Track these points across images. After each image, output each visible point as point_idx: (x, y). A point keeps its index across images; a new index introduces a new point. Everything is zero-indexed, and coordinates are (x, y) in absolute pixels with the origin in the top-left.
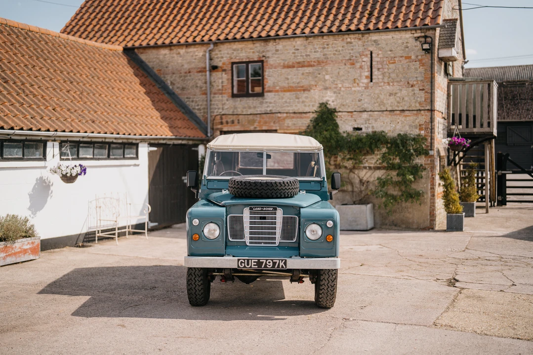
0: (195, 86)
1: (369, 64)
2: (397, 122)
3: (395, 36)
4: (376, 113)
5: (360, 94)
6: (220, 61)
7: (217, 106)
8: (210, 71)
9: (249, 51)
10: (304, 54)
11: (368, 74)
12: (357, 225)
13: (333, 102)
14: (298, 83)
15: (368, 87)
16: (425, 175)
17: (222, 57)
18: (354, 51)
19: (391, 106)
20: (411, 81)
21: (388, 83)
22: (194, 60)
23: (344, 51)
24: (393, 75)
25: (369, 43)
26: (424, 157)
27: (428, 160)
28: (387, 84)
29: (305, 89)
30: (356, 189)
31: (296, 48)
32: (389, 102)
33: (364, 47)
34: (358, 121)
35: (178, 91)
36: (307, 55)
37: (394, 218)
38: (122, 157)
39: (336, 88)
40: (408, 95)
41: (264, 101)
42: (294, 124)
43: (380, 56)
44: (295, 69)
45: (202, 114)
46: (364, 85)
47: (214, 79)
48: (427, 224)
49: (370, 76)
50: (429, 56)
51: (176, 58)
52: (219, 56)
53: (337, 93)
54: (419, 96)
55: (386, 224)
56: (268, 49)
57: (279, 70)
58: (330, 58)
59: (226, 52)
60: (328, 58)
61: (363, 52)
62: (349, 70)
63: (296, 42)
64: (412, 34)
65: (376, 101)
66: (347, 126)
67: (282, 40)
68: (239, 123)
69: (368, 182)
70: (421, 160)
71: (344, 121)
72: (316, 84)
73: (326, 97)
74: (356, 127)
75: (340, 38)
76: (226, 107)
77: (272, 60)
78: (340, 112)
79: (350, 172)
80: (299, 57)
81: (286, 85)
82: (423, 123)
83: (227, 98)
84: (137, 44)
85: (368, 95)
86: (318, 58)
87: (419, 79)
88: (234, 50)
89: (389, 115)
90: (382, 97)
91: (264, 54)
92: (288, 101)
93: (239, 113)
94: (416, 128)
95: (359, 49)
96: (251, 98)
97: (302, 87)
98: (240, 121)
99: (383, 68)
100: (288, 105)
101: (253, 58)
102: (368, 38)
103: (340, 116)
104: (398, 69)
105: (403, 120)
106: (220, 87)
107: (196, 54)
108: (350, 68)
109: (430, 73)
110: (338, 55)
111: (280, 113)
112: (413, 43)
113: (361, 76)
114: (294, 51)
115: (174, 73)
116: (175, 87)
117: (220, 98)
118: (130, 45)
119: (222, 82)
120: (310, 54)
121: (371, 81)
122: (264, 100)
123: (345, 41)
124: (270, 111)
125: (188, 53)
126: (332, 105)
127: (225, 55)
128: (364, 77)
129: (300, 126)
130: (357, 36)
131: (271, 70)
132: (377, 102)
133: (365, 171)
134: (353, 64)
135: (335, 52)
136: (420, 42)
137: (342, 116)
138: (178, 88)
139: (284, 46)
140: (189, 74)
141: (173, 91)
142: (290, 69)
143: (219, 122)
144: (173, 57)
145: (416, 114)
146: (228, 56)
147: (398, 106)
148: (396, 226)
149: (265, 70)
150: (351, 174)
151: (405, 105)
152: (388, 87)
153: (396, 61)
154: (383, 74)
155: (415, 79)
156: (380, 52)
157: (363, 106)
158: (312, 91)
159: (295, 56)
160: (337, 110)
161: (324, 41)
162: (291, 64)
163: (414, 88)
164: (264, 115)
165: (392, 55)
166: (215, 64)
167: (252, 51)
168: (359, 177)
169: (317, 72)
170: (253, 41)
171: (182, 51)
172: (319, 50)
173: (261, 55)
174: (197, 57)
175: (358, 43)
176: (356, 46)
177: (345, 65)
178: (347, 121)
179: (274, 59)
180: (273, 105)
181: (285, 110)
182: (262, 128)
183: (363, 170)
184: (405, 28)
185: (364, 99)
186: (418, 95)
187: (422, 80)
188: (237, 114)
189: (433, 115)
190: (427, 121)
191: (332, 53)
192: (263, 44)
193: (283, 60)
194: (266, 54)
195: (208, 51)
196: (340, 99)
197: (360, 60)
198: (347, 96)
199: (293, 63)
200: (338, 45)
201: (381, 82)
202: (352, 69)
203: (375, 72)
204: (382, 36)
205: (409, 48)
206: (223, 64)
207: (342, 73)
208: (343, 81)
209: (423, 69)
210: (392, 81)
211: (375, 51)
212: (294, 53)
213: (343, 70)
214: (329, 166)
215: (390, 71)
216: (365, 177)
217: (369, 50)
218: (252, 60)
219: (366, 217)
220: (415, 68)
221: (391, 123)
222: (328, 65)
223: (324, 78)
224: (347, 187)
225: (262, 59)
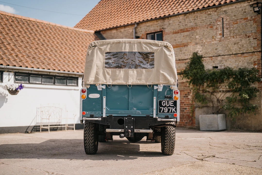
1: (221, 26)
2: (239, 61)
3: (237, 6)
4: (226, 56)
5: (217, 45)
6: (141, 33)
9: (155, 26)
10: (184, 25)
12: (212, 127)
13: (201, 52)
14: (181, 42)
15: (221, 40)
16: (258, 94)
18: (213, 19)
19: (235, 51)
20: (248, 34)
21: (233, 36)
22: (128, 35)
23: (207, 20)
24: (236, 31)
26: (257, 83)
27: (260, 85)
28: (232, 37)
29: (185, 45)
30: (215, 106)
31: (180, 21)
32: (234, 48)
33: (218, 16)
34: (216, 62)
36: (186, 25)
37: (239, 124)
38: (66, 84)
39: (202, 43)
40: (246, 43)
42: (179, 67)
43: (228, 20)
44: (179, 34)
46: (219, 39)
49: (222, 33)
50: (260, 16)
52: (140, 31)
53: (203, 46)
54: (254, 43)
55: (234, 128)
56: (165, 24)
57: (171, 35)
58: (199, 25)
59: (143, 28)
60: (197, 25)
61: (217, 19)
62: (209, 31)
63: (180, 18)
64: (248, 3)
65: (226, 49)
66: (209, 66)
67: (172, 18)
69: (222, 100)
70: (255, 85)
71: (207, 63)
72: (191, 41)
73: (197, 49)
74: (214, 66)
75: (204, 12)
77: (167, 30)
78: (205, 57)
79: (211, 95)
80: (181, 27)
81: (174, 44)
82: (257, 60)
84: (101, 29)
85: (221, 46)
86: (192, 26)
87: (253, 32)
88: (147, 26)
89: (234, 57)
90: (229, 46)
91: (163, 27)
94: (252, 64)
95: (215, 17)
97: (183, 44)
99: (230, 28)
101: (157, 30)
102: (220, 10)
104: (240, 27)
105: (243, 59)
107: (129, 31)
108: (210, 30)
109: (260, 27)
110: (203, 22)
112: (249, 9)
113: (216, 34)
114: (178, 23)
118: (98, 30)
120: (187, 24)
121: (223, 36)
123: (207, 13)
125: (125, 31)
126: (200, 53)
127: (143, 30)
128: (219, 35)
129: (182, 68)
130: (214, 9)
131: (167, 36)
132: (227, 49)
133: (220, 93)
134: (212, 27)
135: (201, 21)
136: (253, 7)
137: (206, 60)
139: (174, 21)
142: (177, 34)
144: (118, 34)
145: (252, 55)
146: (145, 30)
147: (240, 51)
148: (240, 129)
149: (163, 36)
150: (212, 95)
151: (244, 50)
152: (233, 39)
153: (238, 22)
154: (230, 31)
155: (250, 32)
156: (228, 18)
157: (218, 53)
158: (189, 46)
159: (179, 26)
160: (203, 56)
161: (195, 15)
162: (177, 31)
163: (250, 38)
165: (236, 19)
166: (138, 35)
167: (156, 26)
168: (217, 97)
169: (191, 34)
170: (156, 20)
171: (122, 30)
172: (192, 21)
173: (161, 28)
175: (214, 14)
176: (213, 16)
177: (207, 28)
178: (209, 63)
179: (168, 29)
183: (219, 93)
185: (219, 48)
186: (252, 42)
187: (255, 32)
190: (259, 59)
191: (200, 22)
192: (162, 21)
193: (173, 29)
194: (164, 27)
195: (134, 29)
196: (204, 49)
197: (216, 24)
198: (209, 47)
199: (178, 30)
200: (203, 16)
201: (229, 37)
202: (211, 30)
203: (225, 31)
204: (229, 8)
205: (246, 12)
206: (142, 35)
207: (205, 33)
208: (206, 38)
209: (255, 25)
210: (236, 35)
211: (225, 18)
212: (179, 24)
213: (206, 32)
214: (199, 91)
215: (234, 29)
216: (220, 97)
217: (221, 17)
218: (156, 31)
219: (218, 122)
220: (250, 25)
221: (235, 62)
222: (198, 30)
223: (196, 37)
224: (210, 104)
225: (162, 30)
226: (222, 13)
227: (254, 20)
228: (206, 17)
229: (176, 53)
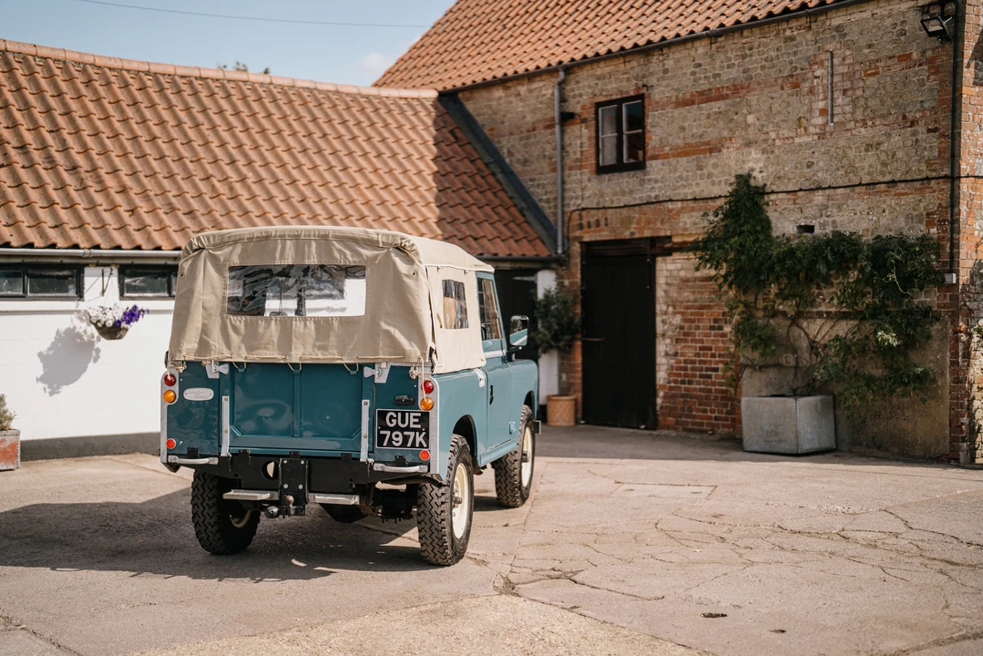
0: (541, 156)
1: (827, 81)
2: (881, 210)
3: (878, 11)
4: (840, 191)
5: (810, 152)
6: (578, 102)
7: (574, 192)
8: (561, 124)
9: (621, 77)
10: (710, 74)
11: (825, 104)
12: (780, 441)
13: (761, 172)
14: (701, 136)
15: (824, 134)
16: (938, 331)
17: (581, 95)
18: (800, 56)
19: (869, 173)
20: (910, 112)
21: (864, 120)
22: (540, 106)
23: (781, 59)
26: (936, 289)
27: (945, 296)
28: (861, 124)
29: (714, 148)
30: (802, 363)
31: (696, 62)
32: (866, 164)
33: (818, 45)
34: (810, 211)
35: (517, 168)
36: (715, 76)
37: (875, 430)
39: (765, 141)
40: (905, 146)
41: (646, 177)
42: (694, 224)
43: (848, 61)
44: (696, 106)
45: (552, 210)
46: (818, 131)
47: (569, 139)
48: (944, 446)
49: (828, 107)
50: (949, 46)
51: (514, 104)
52: (577, 92)
53: (767, 153)
54: (928, 146)
55: (861, 444)
56: (651, 70)
57: (671, 112)
58: (756, 76)
59: (586, 83)
60: (751, 78)
61: (815, 56)
62: (788, 100)
63: (697, 50)
65: (839, 165)
66: (787, 224)
67: (673, 49)
68: (606, 225)
69: (825, 346)
70: (930, 297)
71: (780, 213)
72: (730, 134)
73: (749, 161)
74: (803, 224)
75: (773, 29)
76: (587, 194)
77: (660, 93)
78: (773, 192)
79: (791, 325)
80: (701, 82)
81: (680, 142)
82: (936, 208)
83: (588, 175)
84: (459, 84)
85: (824, 153)
86: (735, 79)
87: (926, 105)
88: (599, 78)
89: (866, 194)
90: (851, 153)
91: (645, 81)
92: (685, 174)
93: (607, 205)
94: (920, 222)
95: (807, 50)
96: (625, 174)
97: (708, 143)
98: (609, 221)
99: (853, 89)
100: (684, 183)
101: (628, 92)
102: (824, 23)
103: (774, 202)
104: (884, 87)
105: (893, 204)
106: (578, 156)
107: (544, 92)
108: (792, 95)
109: (950, 89)
110: (769, 68)
111: (671, 200)
112: (915, 22)
113: (811, 111)
114: (693, 69)
115: (511, 134)
116: (514, 159)
117: (579, 177)
118: (449, 87)
119: (581, 146)
120: (721, 72)
121: (831, 120)
122: (645, 175)
123: (781, 36)
124: (656, 197)
125: (530, 91)
126: (759, 178)
127: (584, 91)
128: (818, 113)
130: (803, 21)
131: (656, 113)
132: (843, 167)
133: (819, 322)
134: (796, 86)
135: (764, 63)
137: (777, 202)
138: (518, 160)
139: (678, 61)
140: (533, 133)
141: (513, 168)
142: (687, 108)
143: (577, 225)
144: (511, 102)
145: (921, 189)
146: (590, 91)
147: (883, 174)
148: (879, 448)
149: (647, 112)
150: (794, 328)
151: (897, 169)
152: (862, 130)
153: (881, 70)
154: (854, 102)
155: (919, 106)
156: (848, 53)
157: (816, 178)
158: (724, 151)
159: (694, 81)
160: (768, 190)
161: (744, 41)
162: (688, 96)
163: (917, 128)
164: (644, 207)
165: (872, 57)
166: (570, 110)
167: (626, 76)
168: (807, 335)
169: (732, 109)
171: (523, 89)
173: (640, 84)
174: (544, 98)
175: (804, 38)
176: (801, 44)
177: (782, 88)
178: (786, 213)
179: (662, 89)
180: (660, 184)
181: (679, 194)
182: (643, 233)
183: (815, 319)
185: (817, 162)
186: (924, 144)
187: (933, 108)
188: (604, 208)
189: (956, 188)
190: (945, 204)
191: (759, 65)
192: (642, 61)
193: (676, 90)
194: (648, 81)
195: (557, 87)
196: (773, 164)
197: (810, 75)
198: (786, 157)
199: (692, 95)
200: (770, 47)
201: (851, 121)
202: (795, 97)
203: (839, 99)
204: (853, 16)
205: (908, 34)
206: (583, 108)
207: (776, 107)
208: (778, 126)
209: (935, 80)
210: (872, 116)
211: (838, 52)
212: (693, 73)
213: (779, 101)
214: (754, 312)
215: (868, 93)
216: (819, 336)
217: (827, 51)
218: (625, 95)
219: (796, 425)
220: (918, 80)
221: (868, 214)
222: (752, 93)
223: (746, 121)
224: (786, 357)
225: (641, 92)
226: (828, 36)
227: (931, 61)
228: (778, 50)
229: (686, 173)
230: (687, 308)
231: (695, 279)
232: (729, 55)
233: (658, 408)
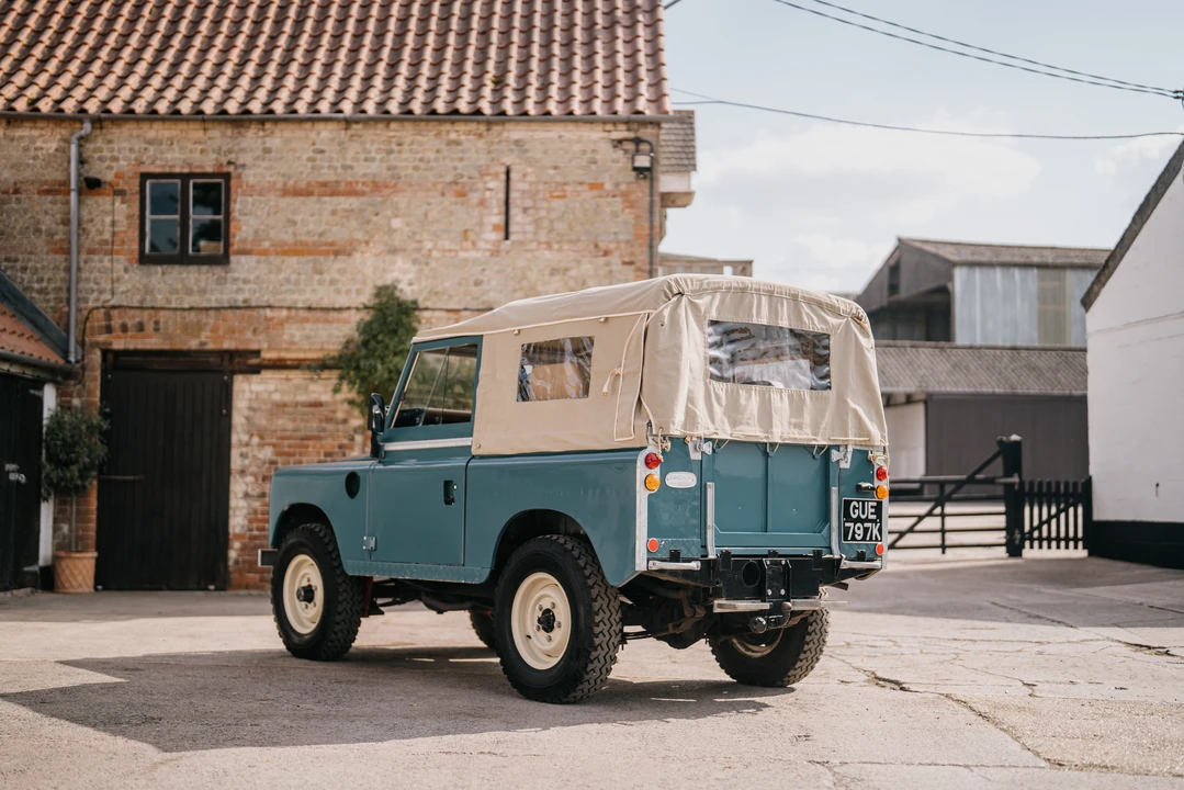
0: (32, 230)
1: (502, 196)
3: (566, 134)
5: (480, 268)
6: (110, 168)
7: (97, 284)
8: (80, 193)
9: (190, 146)
10: (339, 165)
11: (499, 219)
13: (410, 284)
14: (321, 235)
15: (498, 251)
17: (115, 159)
18: (466, 163)
20: (602, 241)
21: (548, 243)
22: (31, 161)
23: (441, 162)
24: (560, 226)
25: (504, 147)
28: (544, 246)
29: (339, 251)
31: (317, 146)
32: (550, 288)
33: (491, 155)
36: (345, 167)
39: (418, 250)
40: (597, 275)
41: (229, 276)
42: (308, 337)
43: (529, 179)
44: (314, 199)
45: (52, 304)
46: (490, 247)
47: (90, 213)
49: (503, 223)
50: (645, 184)
52: (107, 154)
53: (420, 264)
54: (622, 278)
56: (244, 144)
57: (273, 200)
58: (406, 176)
59: (127, 145)
60: (399, 178)
61: (488, 166)
62: (451, 208)
63: (319, 133)
64: (605, 131)
65: (518, 286)
67: (281, 126)
68: (157, 330)
72: (366, 238)
73: (393, 271)
75: (433, 128)
76: (122, 288)
77: (254, 174)
78: (426, 309)
80: (324, 171)
81: (288, 237)
83: (126, 264)
85: (498, 272)
86: (375, 175)
87: (621, 237)
88: (150, 142)
90: (532, 276)
91: (232, 157)
92: (293, 277)
93: (159, 305)
95: (478, 159)
96: (193, 268)
97: (332, 244)
98: (161, 325)
99: (537, 209)
100: (292, 287)
101: (201, 167)
102: (500, 134)
103: (429, 320)
104: (573, 212)
106: (107, 236)
107: (38, 144)
108: (456, 204)
109: (647, 224)
110: (426, 170)
111: (270, 307)
112: (607, 153)
113: (481, 224)
114: (311, 154)
117: (107, 263)
119: (113, 223)
120: (355, 164)
121: (507, 238)
122: (227, 272)
123: (444, 137)
124: (245, 301)
125: (11, 139)
126: (407, 292)
127: (121, 154)
128: (490, 228)
129: (323, 343)
130: (473, 126)
131: (250, 199)
132: (521, 289)
134: (462, 194)
135: (417, 163)
136: (626, 151)
137: (433, 320)
139: (287, 141)
140: (14, 197)
142: (301, 198)
143: (101, 327)
146: (133, 156)
149: (233, 196)
152: (547, 252)
153: (569, 194)
154: (537, 222)
155: (612, 237)
156: (529, 170)
157: (485, 298)
158: (357, 255)
159: (313, 168)
160: (421, 306)
161: (392, 134)
162: (302, 185)
163: (610, 258)
164: (229, 312)
165: (559, 179)
166: (93, 174)
167: (200, 147)
169: (370, 208)
170: (204, 121)
172: (379, 157)
173: (224, 160)
174: (39, 153)
175: (475, 145)
176: (470, 150)
177: (443, 194)
179: (261, 170)
180: (253, 286)
181: (284, 300)
182: (222, 343)
184: (590, 118)
185: (489, 281)
186: (618, 276)
187: (628, 241)
188: (153, 308)
191: (411, 165)
192: (229, 132)
193: (283, 175)
194: (237, 159)
195: (75, 140)
196: (427, 277)
197: (481, 186)
198: (446, 271)
199: (309, 184)
200: (427, 146)
201: (531, 241)
202: (460, 206)
203: (517, 216)
204: (536, 133)
205: (599, 163)
206: (118, 176)
207: (433, 215)
208: (436, 235)
209: (630, 214)
210: (558, 239)
211: (517, 167)
212: (312, 160)
213: (438, 208)
215: (553, 215)
217: (503, 164)
218: (198, 170)
220: (612, 211)
222: (400, 194)
223: (389, 225)
225: (225, 169)
226: (506, 149)
227: (625, 195)
229: (296, 276)
230: (283, 438)
231: (296, 405)
232: (368, 146)
233: (231, 563)
